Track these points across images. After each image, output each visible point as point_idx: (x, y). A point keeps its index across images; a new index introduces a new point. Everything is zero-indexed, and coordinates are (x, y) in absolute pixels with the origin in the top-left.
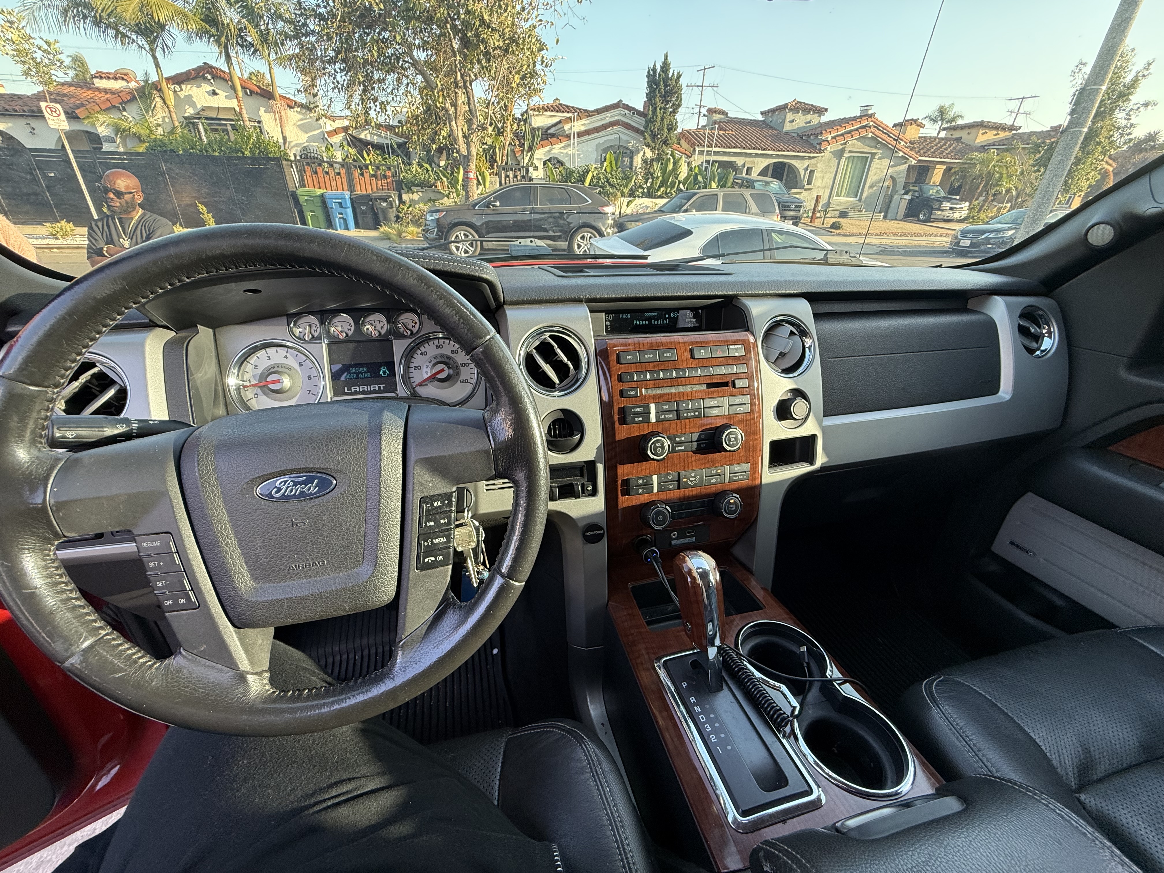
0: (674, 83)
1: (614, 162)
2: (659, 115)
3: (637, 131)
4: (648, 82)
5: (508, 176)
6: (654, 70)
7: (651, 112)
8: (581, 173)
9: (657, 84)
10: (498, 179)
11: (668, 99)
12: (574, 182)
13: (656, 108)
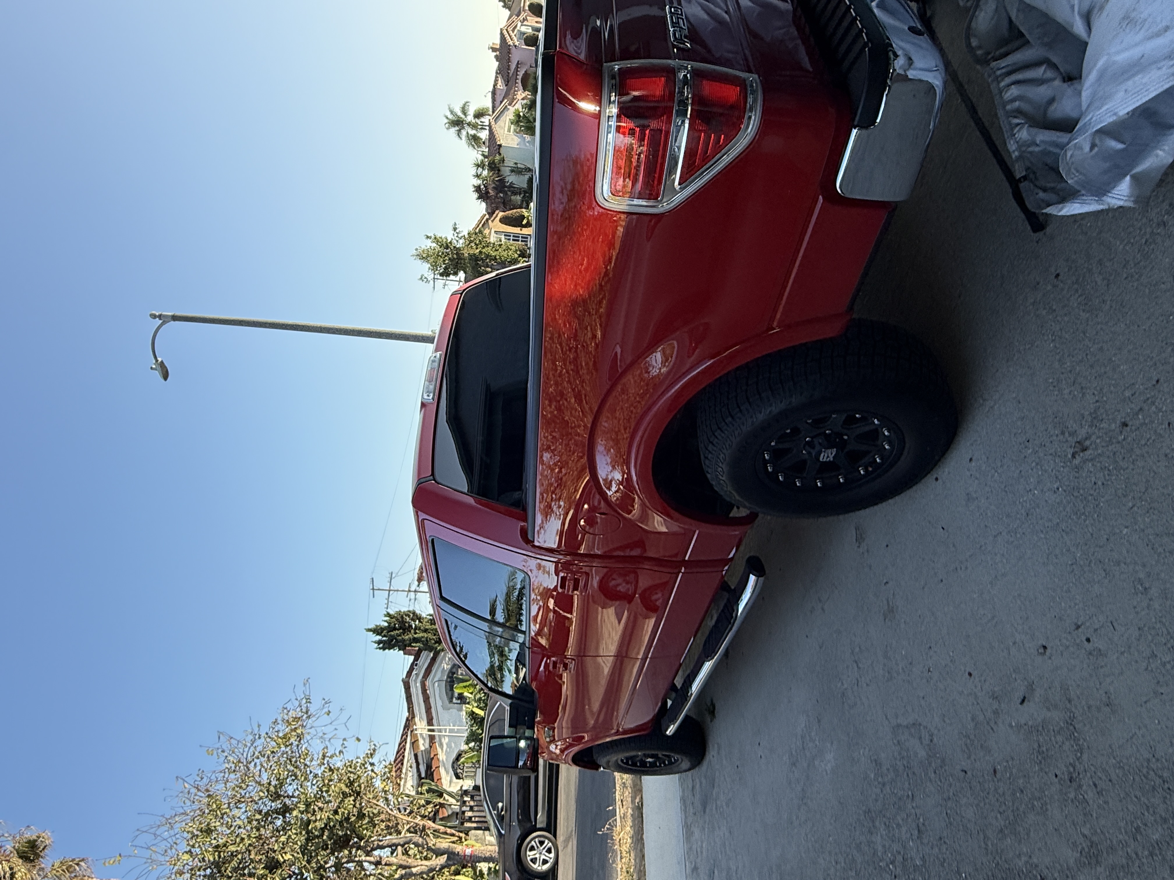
0: (394, 620)
1: (465, 684)
2: (421, 635)
3: (434, 660)
4: (389, 649)
5: (470, 818)
6: (379, 642)
7: (418, 644)
8: (473, 722)
9: (392, 638)
10: (473, 832)
11: (407, 625)
12: (482, 730)
13: (414, 639)
